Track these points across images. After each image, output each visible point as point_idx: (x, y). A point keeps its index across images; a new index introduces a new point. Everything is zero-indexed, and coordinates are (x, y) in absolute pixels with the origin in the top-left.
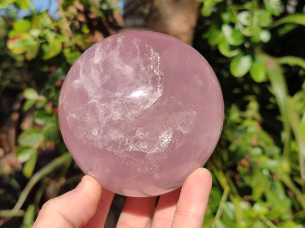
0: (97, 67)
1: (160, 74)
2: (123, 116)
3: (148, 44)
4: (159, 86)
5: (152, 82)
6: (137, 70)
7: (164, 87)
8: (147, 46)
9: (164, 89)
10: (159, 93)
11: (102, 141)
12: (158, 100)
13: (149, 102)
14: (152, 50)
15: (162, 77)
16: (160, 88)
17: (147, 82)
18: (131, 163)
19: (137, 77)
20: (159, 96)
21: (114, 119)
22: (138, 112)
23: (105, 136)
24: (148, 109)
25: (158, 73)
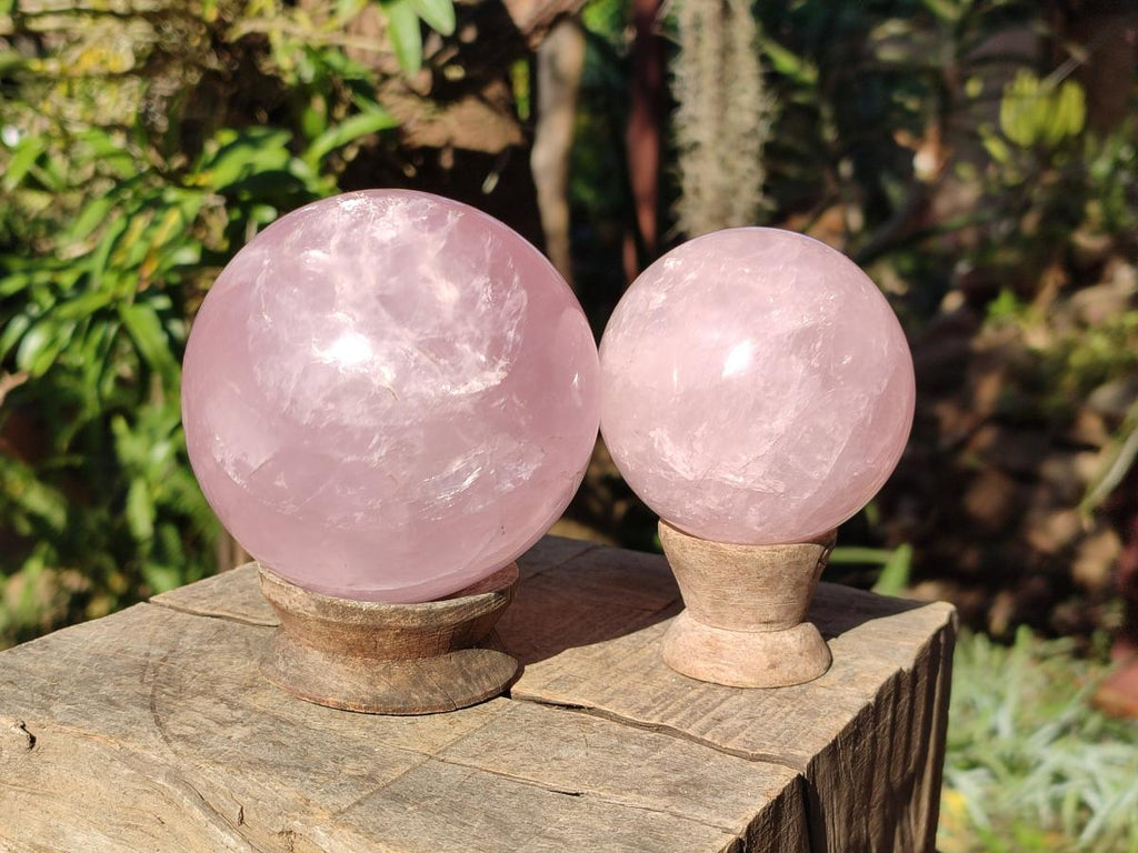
0: (381, 247)
1: (515, 340)
2: (398, 385)
3: (513, 262)
4: (502, 363)
5: (489, 347)
6: (468, 302)
7: (512, 372)
8: (510, 264)
9: (510, 374)
10: (494, 377)
11: (318, 413)
12: (487, 389)
13: (466, 384)
14: (516, 279)
15: (515, 346)
16: (502, 369)
17: (480, 341)
18: (349, 493)
19: (462, 318)
20: (492, 384)
21: (375, 382)
22: (433, 394)
23: (331, 406)
24: (459, 399)
25: (511, 334)
